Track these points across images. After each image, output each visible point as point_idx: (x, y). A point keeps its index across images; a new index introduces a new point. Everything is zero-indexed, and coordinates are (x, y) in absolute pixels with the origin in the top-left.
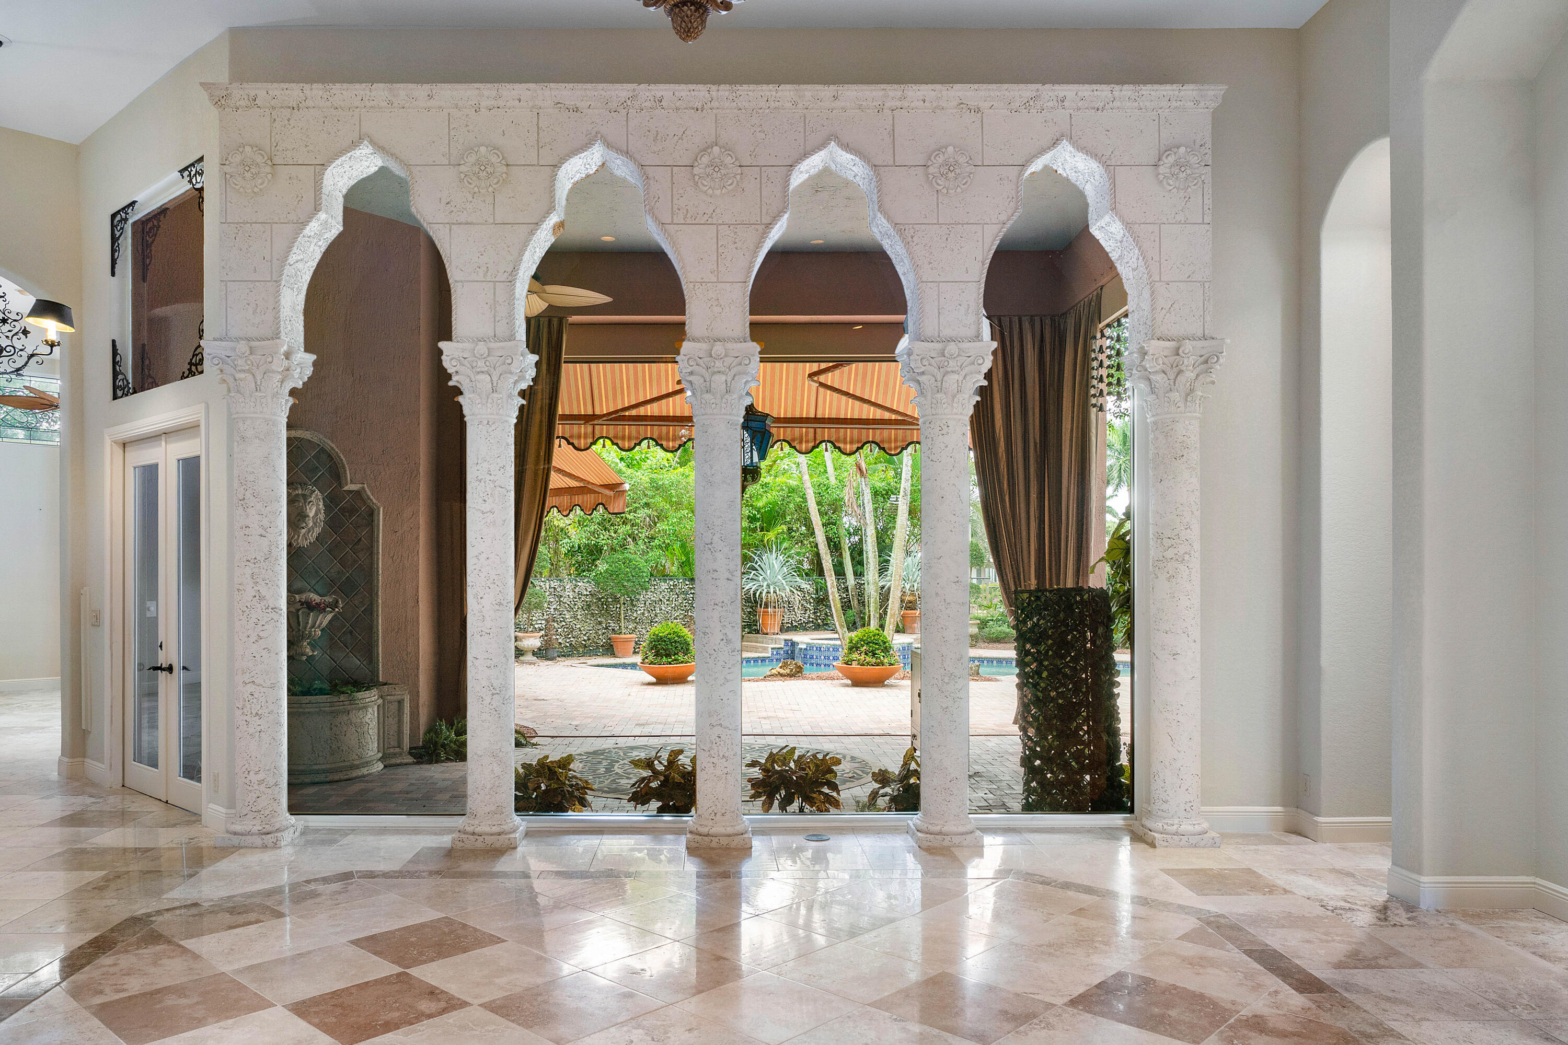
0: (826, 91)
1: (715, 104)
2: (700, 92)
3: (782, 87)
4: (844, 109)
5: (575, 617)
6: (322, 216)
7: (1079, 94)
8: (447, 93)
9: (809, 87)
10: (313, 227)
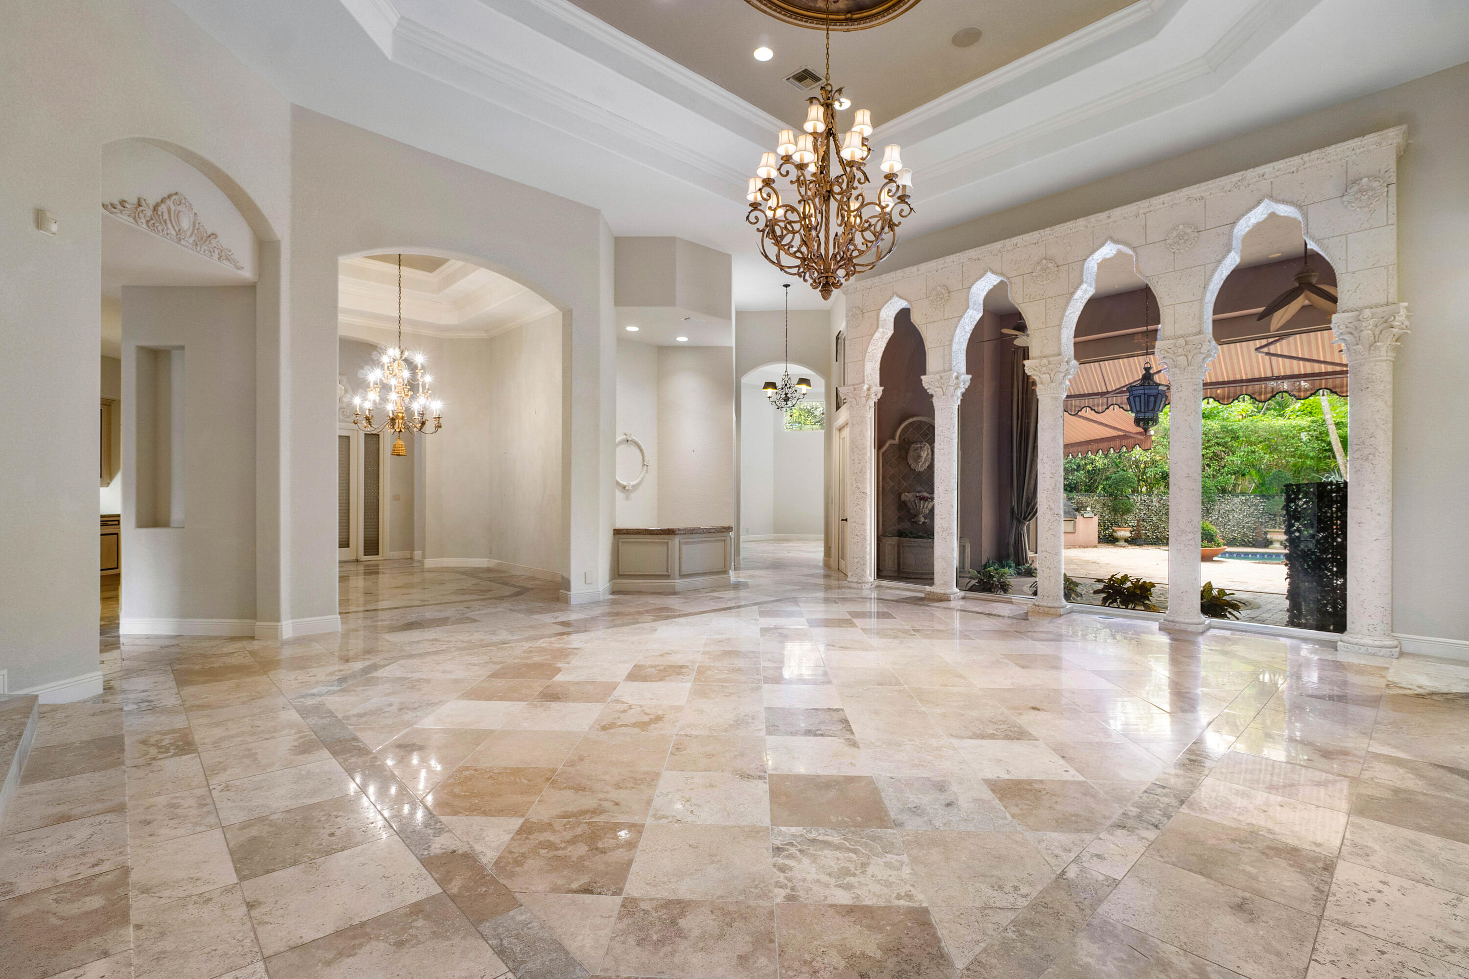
0: (1103, 216)
1: (1044, 239)
2: (1036, 235)
3: (1078, 220)
4: (1115, 222)
5: (1160, 520)
6: (880, 330)
7: (1276, 167)
8: (924, 267)
9: (1093, 216)
10: (877, 335)
